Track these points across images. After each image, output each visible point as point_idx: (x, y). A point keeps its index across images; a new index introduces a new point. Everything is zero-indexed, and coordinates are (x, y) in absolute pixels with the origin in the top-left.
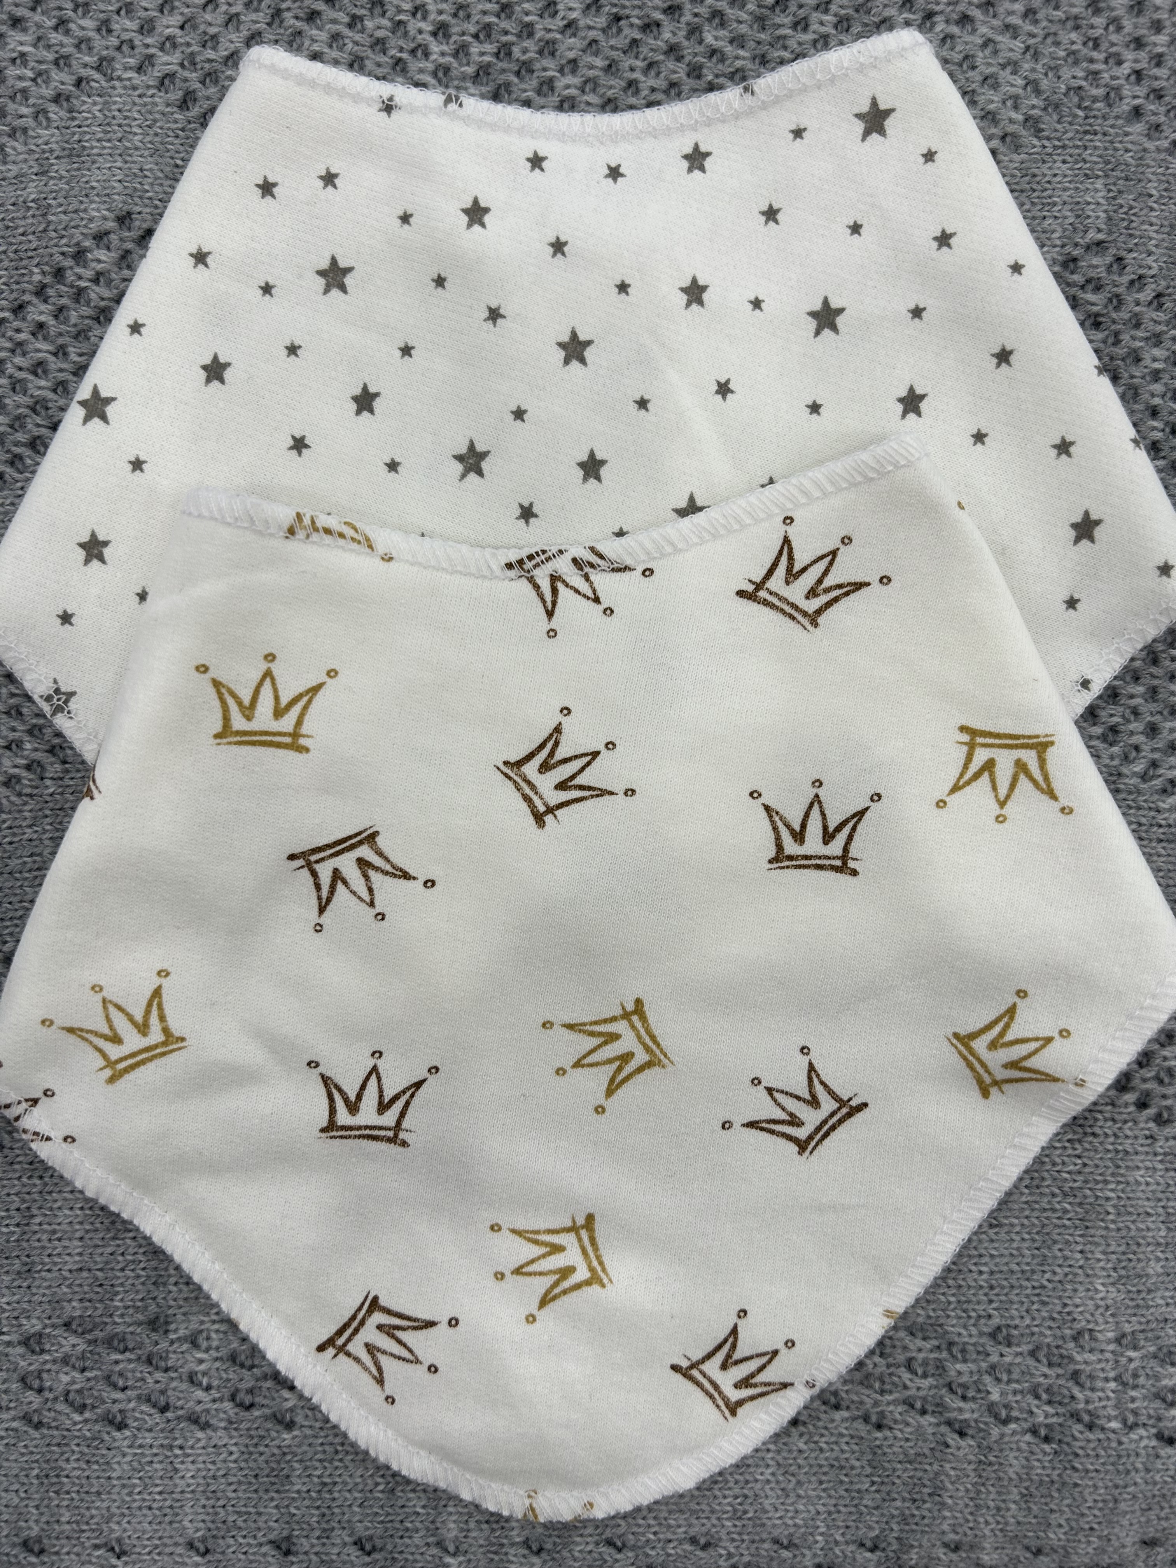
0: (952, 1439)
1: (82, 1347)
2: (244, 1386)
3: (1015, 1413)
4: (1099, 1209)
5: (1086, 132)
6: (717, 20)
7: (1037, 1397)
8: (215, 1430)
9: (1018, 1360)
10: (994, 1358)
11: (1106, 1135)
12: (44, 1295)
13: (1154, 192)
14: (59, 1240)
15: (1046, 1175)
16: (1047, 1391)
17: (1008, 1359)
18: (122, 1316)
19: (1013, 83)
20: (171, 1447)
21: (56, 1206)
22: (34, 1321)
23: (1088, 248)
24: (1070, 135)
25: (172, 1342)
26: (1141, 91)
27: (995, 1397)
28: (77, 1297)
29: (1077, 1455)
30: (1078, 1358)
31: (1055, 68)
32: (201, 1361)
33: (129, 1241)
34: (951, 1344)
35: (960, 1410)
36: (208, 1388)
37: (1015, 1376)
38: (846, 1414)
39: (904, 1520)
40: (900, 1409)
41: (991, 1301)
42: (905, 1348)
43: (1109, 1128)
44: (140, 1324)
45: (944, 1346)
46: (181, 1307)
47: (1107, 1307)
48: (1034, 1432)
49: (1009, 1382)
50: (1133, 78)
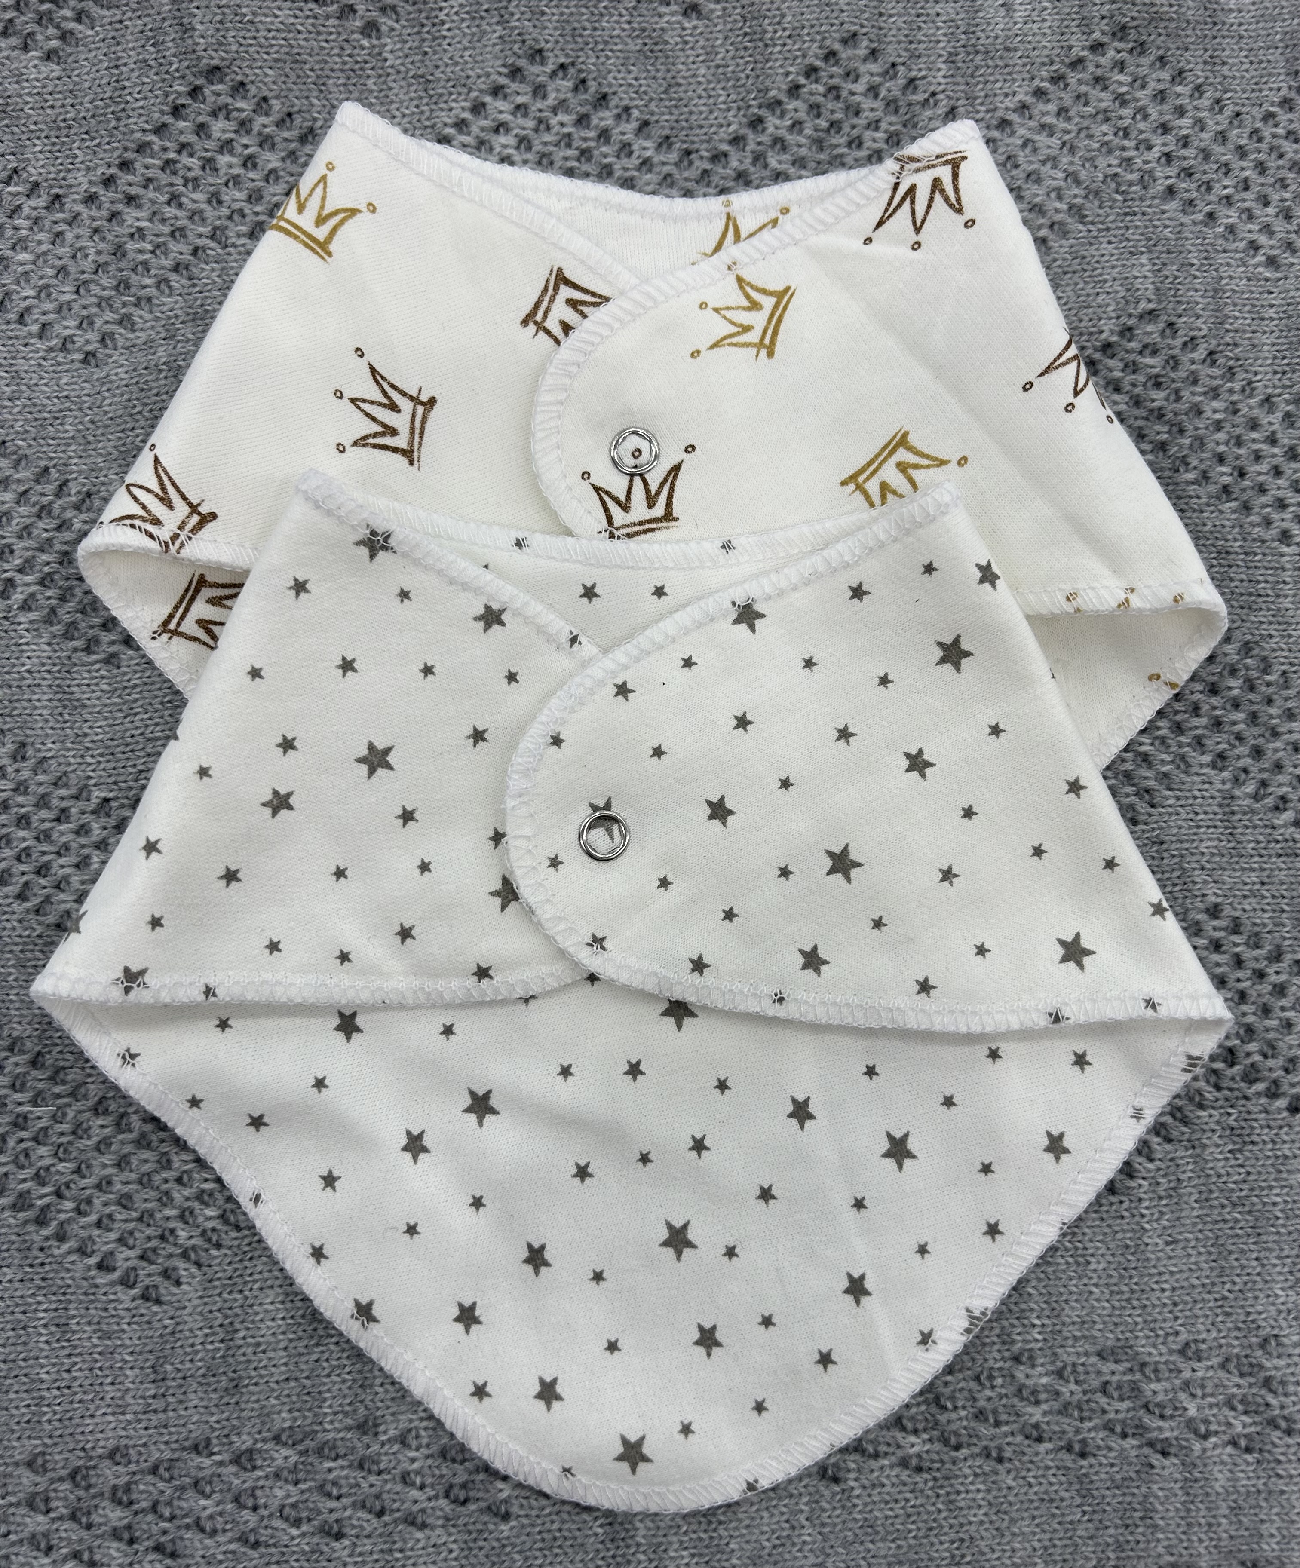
0: (1156, 1459)
1: (293, 1459)
2: (458, 1480)
3: (1213, 1427)
4: (1267, 1215)
5: (1126, 214)
6: (778, 146)
7: (1233, 1409)
8: (433, 1528)
9: (1210, 1373)
10: (1187, 1374)
11: (1264, 1142)
12: (252, 1410)
13: (1195, 261)
14: (264, 1352)
15: (1213, 1187)
16: (1242, 1402)
17: (1200, 1374)
18: (332, 1422)
19: (1055, 177)
20: (391, 1551)
21: (258, 1318)
22: (245, 1437)
23: (1141, 317)
24: (1111, 218)
25: (383, 1444)
26: (1172, 171)
27: (1192, 1412)
28: (287, 1408)
29: (1279, 1462)
30: (1268, 1364)
31: (1092, 159)
32: (413, 1460)
33: (332, 1347)
34: (1143, 1365)
35: (1160, 1429)
36: (422, 1487)
37: (1209, 1390)
38: (1049, 1446)
39: (1119, 1547)
40: (1101, 1434)
41: (1176, 1318)
42: (1099, 1373)
43: (1266, 1135)
44: (348, 1429)
45: (1136, 1368)
46: (388, 1408)
47: (1289, 1312)
48: (1234, 1443)
49: (1204, 1396)
50: (1163, 160)
